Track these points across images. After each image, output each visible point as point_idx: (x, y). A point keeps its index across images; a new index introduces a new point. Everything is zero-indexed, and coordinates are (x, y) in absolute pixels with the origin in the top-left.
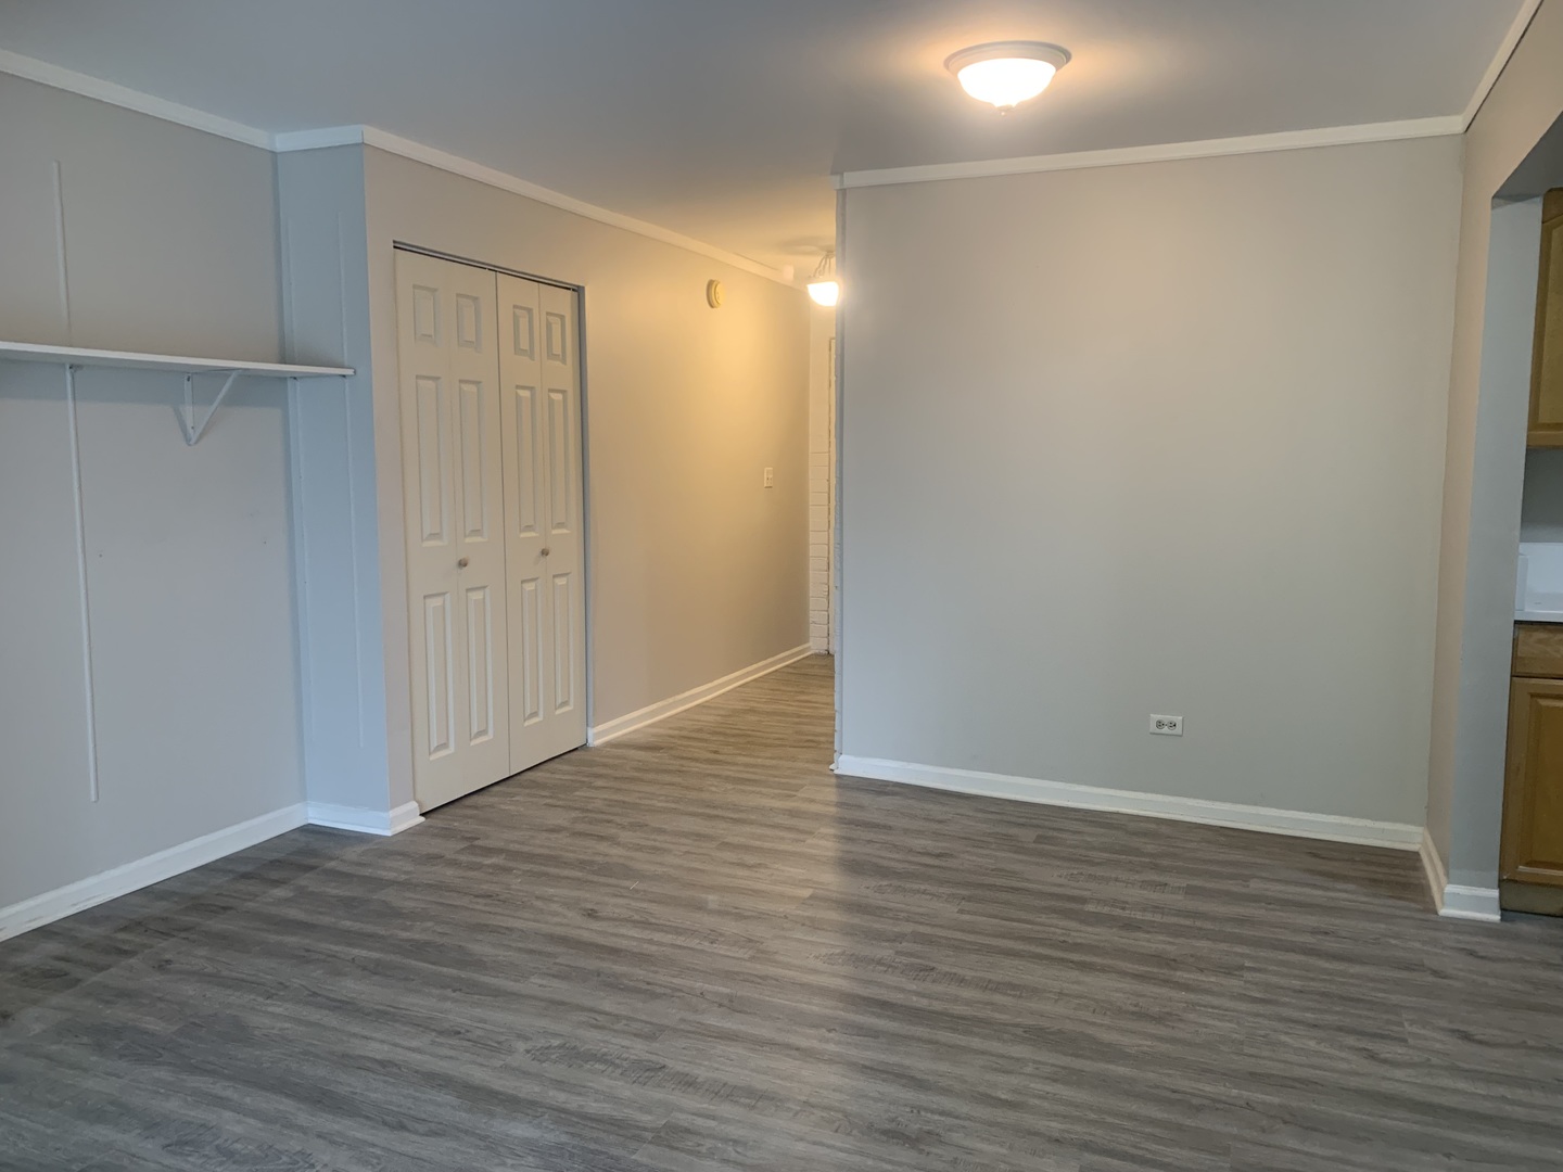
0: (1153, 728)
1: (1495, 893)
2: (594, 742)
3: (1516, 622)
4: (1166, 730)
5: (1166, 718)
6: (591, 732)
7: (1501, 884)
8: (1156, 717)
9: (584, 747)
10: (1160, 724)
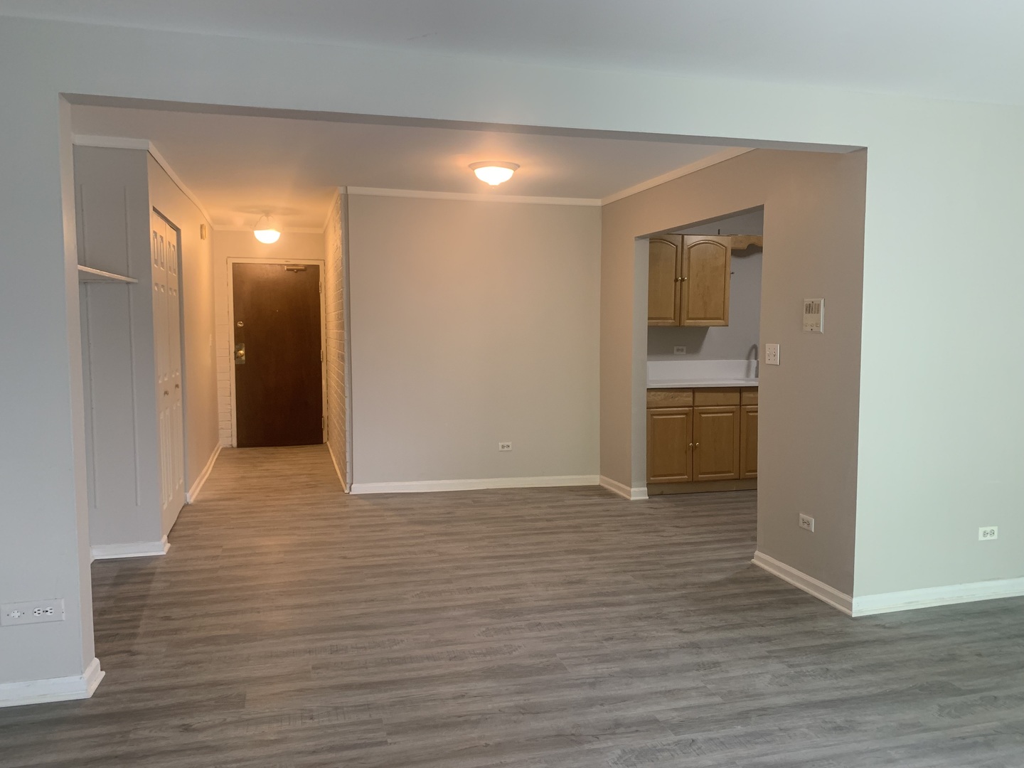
0: (500, 448)
1: (646, 489)
2: (191, 500)
3: (648, 389)
4: (506, 449)
5: (506, 444)
6: (188, 495)
7: (648, 485)
8: (500, 444)
9: (186, 505)
10: (503, 447)
